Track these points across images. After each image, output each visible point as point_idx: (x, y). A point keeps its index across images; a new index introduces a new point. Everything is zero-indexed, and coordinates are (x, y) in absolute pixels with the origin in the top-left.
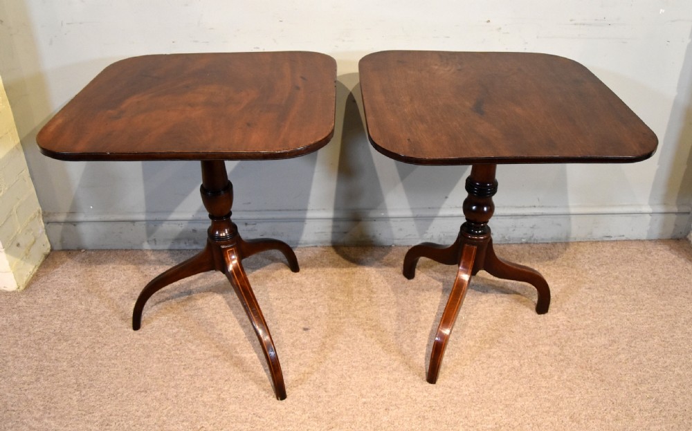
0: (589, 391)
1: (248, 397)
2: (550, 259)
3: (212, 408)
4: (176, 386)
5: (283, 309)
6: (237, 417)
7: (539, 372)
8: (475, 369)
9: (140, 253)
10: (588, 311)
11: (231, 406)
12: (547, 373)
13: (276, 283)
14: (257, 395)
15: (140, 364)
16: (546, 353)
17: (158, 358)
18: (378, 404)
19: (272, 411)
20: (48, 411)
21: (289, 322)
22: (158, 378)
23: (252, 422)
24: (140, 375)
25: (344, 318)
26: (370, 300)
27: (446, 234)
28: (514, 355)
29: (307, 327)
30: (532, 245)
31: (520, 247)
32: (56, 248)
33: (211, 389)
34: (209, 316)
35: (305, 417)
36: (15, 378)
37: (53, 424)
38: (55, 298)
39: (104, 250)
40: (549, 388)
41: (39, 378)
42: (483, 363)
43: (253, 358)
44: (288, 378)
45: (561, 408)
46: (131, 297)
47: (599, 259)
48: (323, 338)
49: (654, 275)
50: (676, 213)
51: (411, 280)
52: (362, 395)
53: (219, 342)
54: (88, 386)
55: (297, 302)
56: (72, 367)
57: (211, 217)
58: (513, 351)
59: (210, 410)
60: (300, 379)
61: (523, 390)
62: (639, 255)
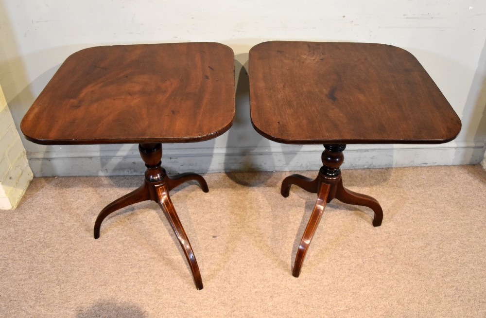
0: (411, 281)
1: (176, 288)
2: (385, 180)
3: (151, 297)
4: (126, 281)
5: (198, 221)
6: (169, 303)
7: (376, 267)
8: (332, 266)
9: (96, 179)
10: (410, 221)
11: (164, 295)
12: (382, 269)
13: (193, 201)
14: (182, 287)
15: (101, 264)
16: (381, 253)
17: (113, 260)
18: (265, 293)
19: (193, 299)
20: (39, 301)
21: (203, 231)
22: (114, 275)
23: (180, 307)
24: (101, 273)
25: (241, 228)
26: (259, 214)
27: (311, 163)
28: (359, 255)
29: (215, 235)
30: (371, 169)
31: (364, 171)
32: (37, 176)
33: (150, 283)
34: (147, 227)
35: (215, 303)
36: (14, 276)
37: (43, 311)
38: (39, 214)
39: (71, 177)
40: (382, 279)
41: (31, 276)
42: (337, 261)
43: (179, 258)
44: (204, 274)
45: (391, 295)
46: (92, 213)
47: (418, 180)
48: (227, 243)
49: (457, 193)
50: (474, 148)
51: (287, 198)
52: (255, 287)
53: (155, 247)
54: (65, 281)
55: (208, 216)
56: (54, 267)
57: (147, 165)
58: (358, 252)
59: (150, 298)
60: (212, 275)
61: (365, 281)
62: (446, 178)
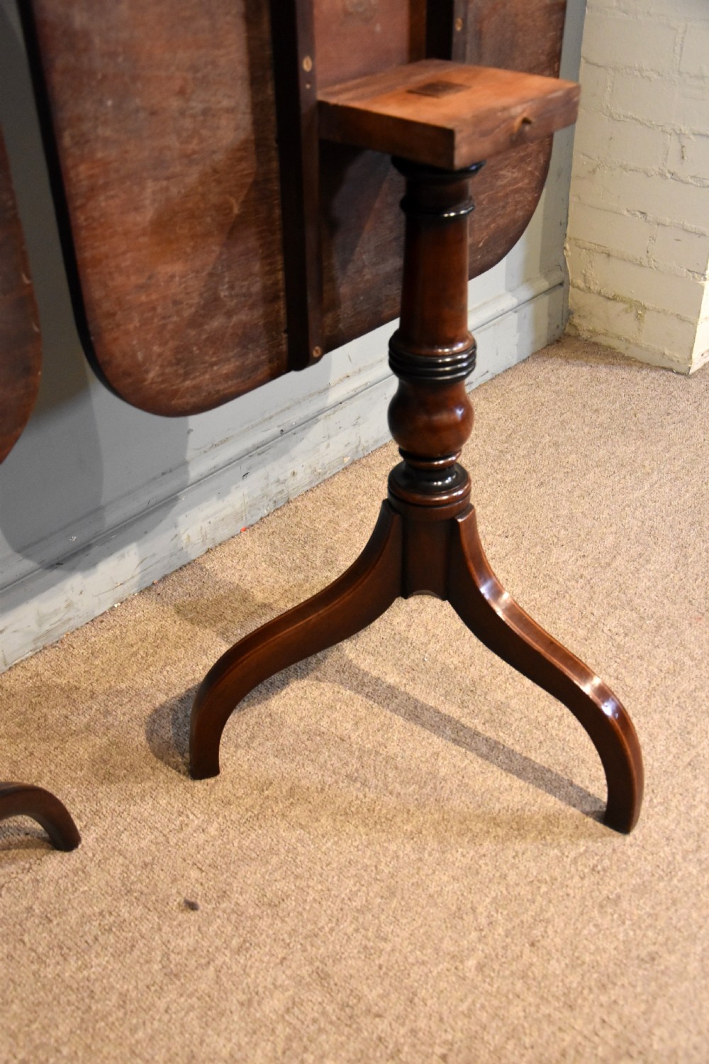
30: (364, 461)
49: (597, 411)
50: (545, 292)
62: (540, 393)
